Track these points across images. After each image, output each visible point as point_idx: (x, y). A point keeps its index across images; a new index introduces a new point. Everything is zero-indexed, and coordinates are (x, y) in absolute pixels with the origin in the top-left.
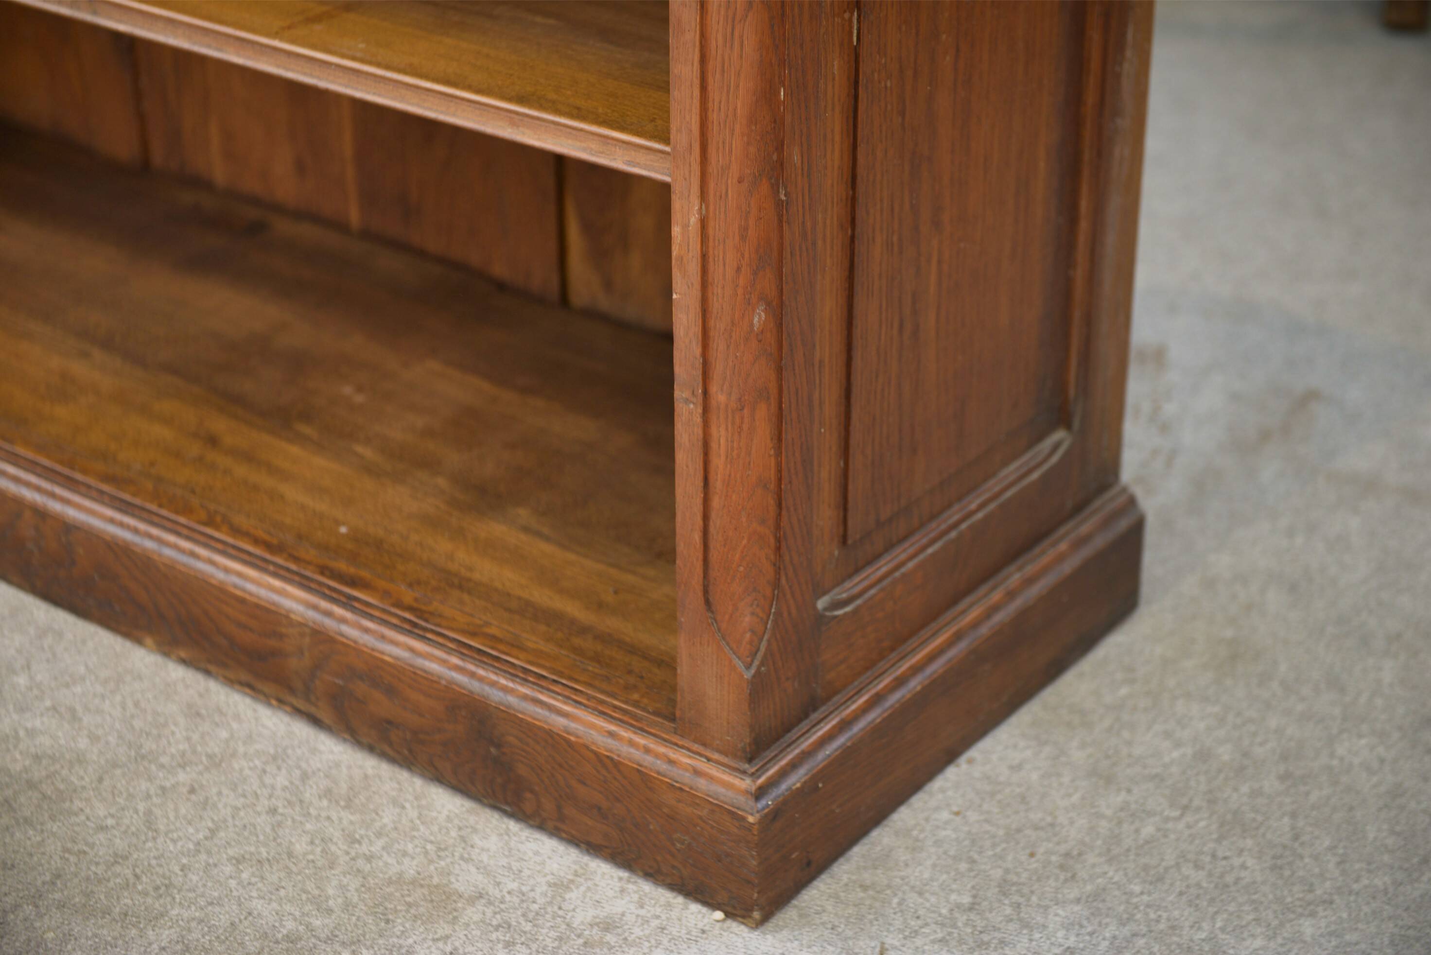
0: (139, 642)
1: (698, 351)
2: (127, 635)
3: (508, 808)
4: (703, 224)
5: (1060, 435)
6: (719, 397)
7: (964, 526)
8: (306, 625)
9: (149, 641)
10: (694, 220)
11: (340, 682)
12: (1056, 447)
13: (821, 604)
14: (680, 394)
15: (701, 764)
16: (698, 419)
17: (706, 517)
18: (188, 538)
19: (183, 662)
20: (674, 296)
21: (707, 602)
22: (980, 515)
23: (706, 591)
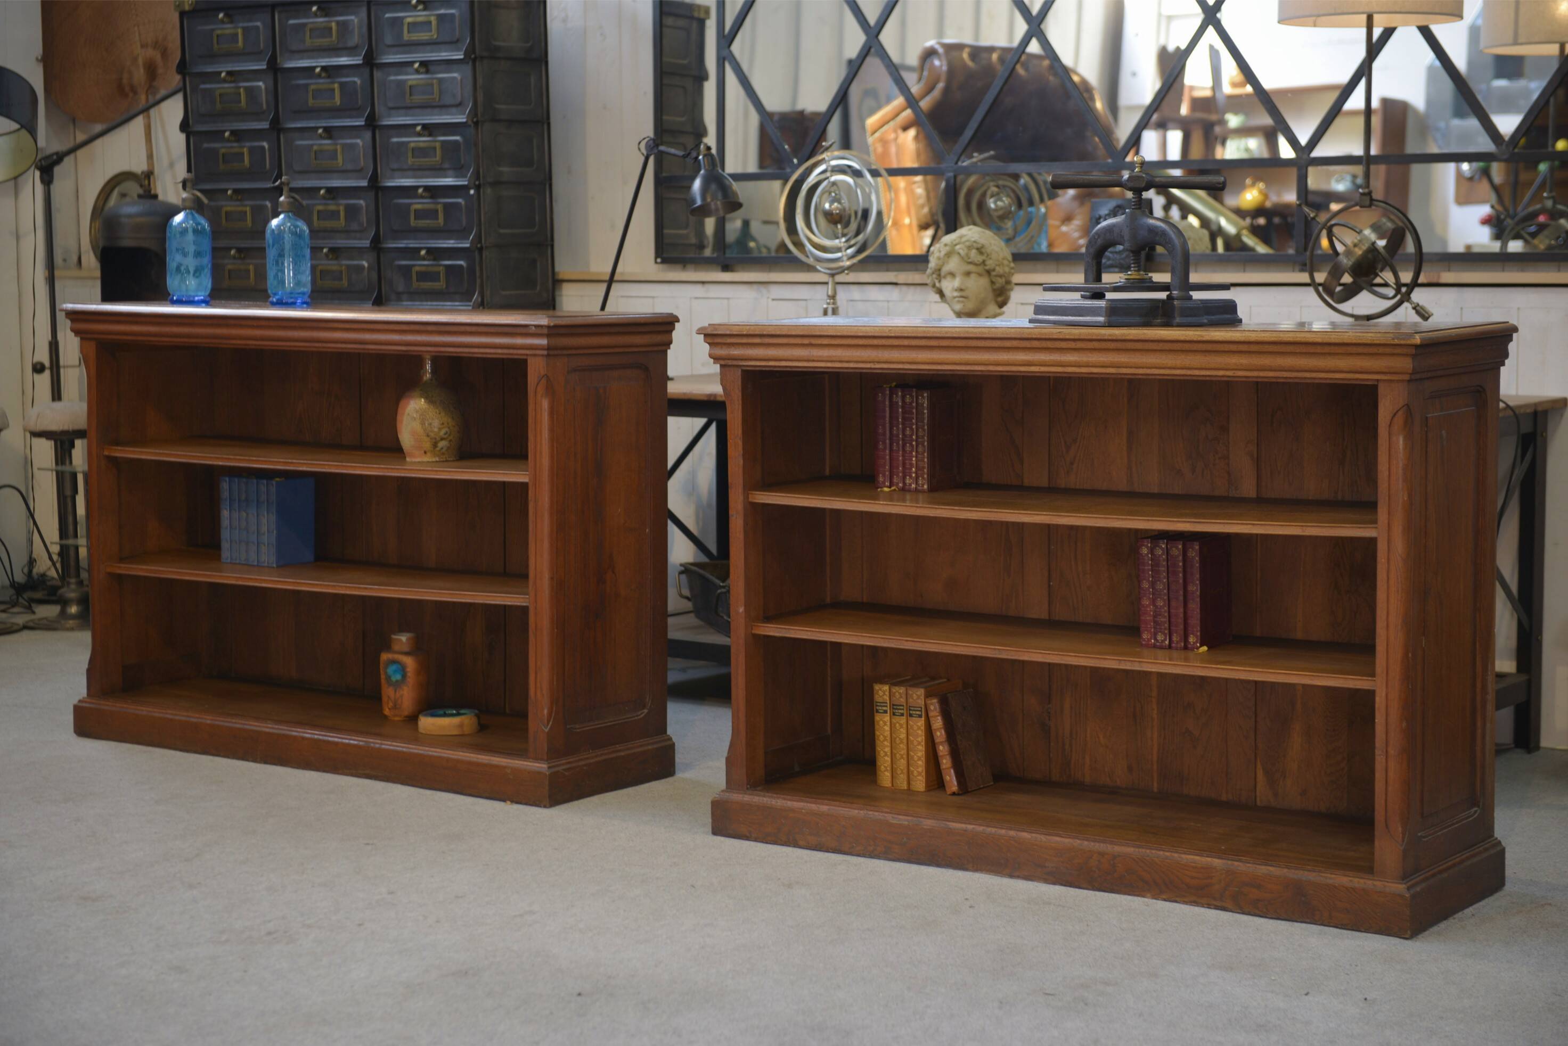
0: (1144, 897)
1: (1384, 736)
2: (1138, 896)
3: (1308, 921)
4: (1387, 695)
5: (1476, 809)
6: (1392, 752)
7: (1452, 827)
8: (1224, 870)
9: (1149, 895)
10: (1384, 694)
11: (1237, 889)
12: (1476, 812)
13: (1419, 834)
14: (1377, 752)
15: (1386, 884)
16: (1384, 760)
17: (1386, 794)
18: (1168, 851)
19: (1165, 900)
20: (1376, 720)
21: (1387, 826)
22: (1456, 826)
23: (1386, 821)
